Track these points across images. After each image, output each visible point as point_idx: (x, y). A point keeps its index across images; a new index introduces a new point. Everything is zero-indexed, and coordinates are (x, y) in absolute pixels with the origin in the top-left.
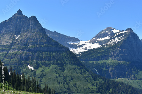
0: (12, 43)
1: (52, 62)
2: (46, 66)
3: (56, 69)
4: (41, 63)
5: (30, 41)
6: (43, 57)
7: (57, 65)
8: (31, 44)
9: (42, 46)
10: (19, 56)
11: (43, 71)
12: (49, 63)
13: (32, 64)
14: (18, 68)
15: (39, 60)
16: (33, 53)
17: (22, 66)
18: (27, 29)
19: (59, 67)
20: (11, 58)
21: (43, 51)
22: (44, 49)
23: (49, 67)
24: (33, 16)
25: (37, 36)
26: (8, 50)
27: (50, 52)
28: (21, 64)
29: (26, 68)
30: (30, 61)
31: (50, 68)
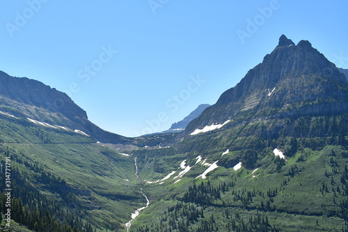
0: (258, 106)
1: (328, 138)
2: (314, 150)
3: (334, 155)
4: (303, 143)
5: (289, 97)
6: (308, 129)
7: (339, 146)
8: (288, 103)
9: (311, 103)
10: (260, 130)
11: (301, 160)
12: (321, 142)
13: (283, 145)
14: (252, 155)
15: (299, 136)
16: (288, 122)
17: (262, 150)
18: (288, 72)
19: (343, 151)
20: (248, 135)
21: (311, 115)
22: (315, 111)
23: (320, 150)
24: (302, 41)
25: (303, 84)
26: (248, 120)
27: (329, 115)
28: (260, 147)
29: (269, 155)
30: (281, 138)
31: (322, 152)
